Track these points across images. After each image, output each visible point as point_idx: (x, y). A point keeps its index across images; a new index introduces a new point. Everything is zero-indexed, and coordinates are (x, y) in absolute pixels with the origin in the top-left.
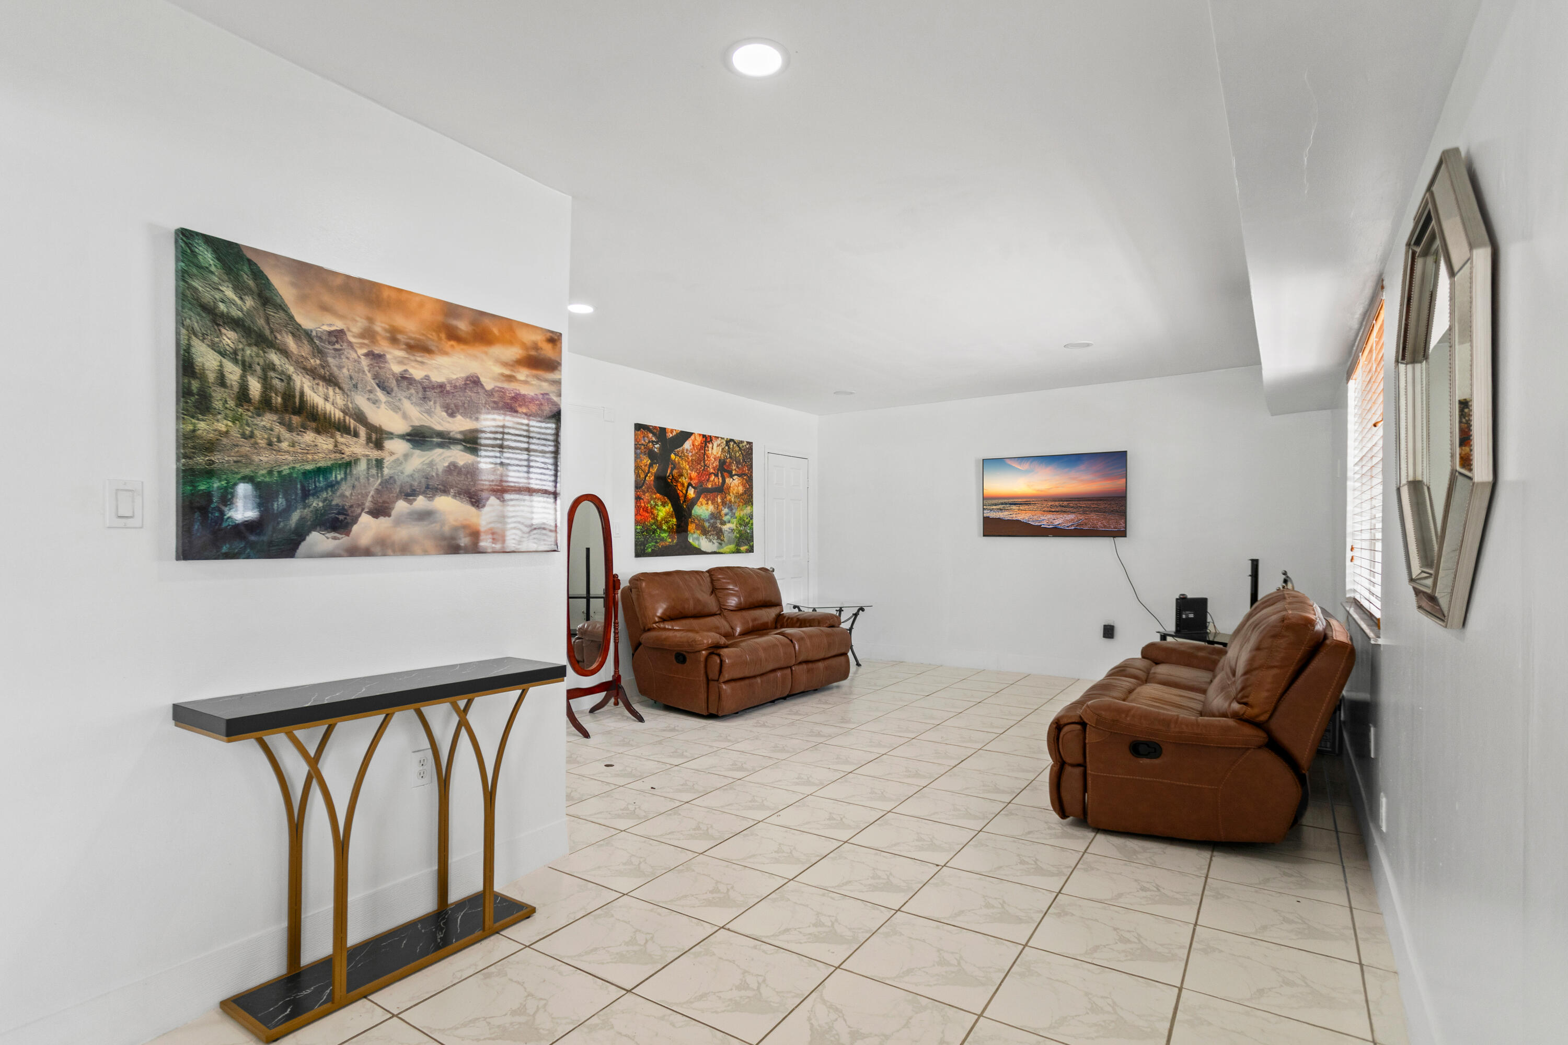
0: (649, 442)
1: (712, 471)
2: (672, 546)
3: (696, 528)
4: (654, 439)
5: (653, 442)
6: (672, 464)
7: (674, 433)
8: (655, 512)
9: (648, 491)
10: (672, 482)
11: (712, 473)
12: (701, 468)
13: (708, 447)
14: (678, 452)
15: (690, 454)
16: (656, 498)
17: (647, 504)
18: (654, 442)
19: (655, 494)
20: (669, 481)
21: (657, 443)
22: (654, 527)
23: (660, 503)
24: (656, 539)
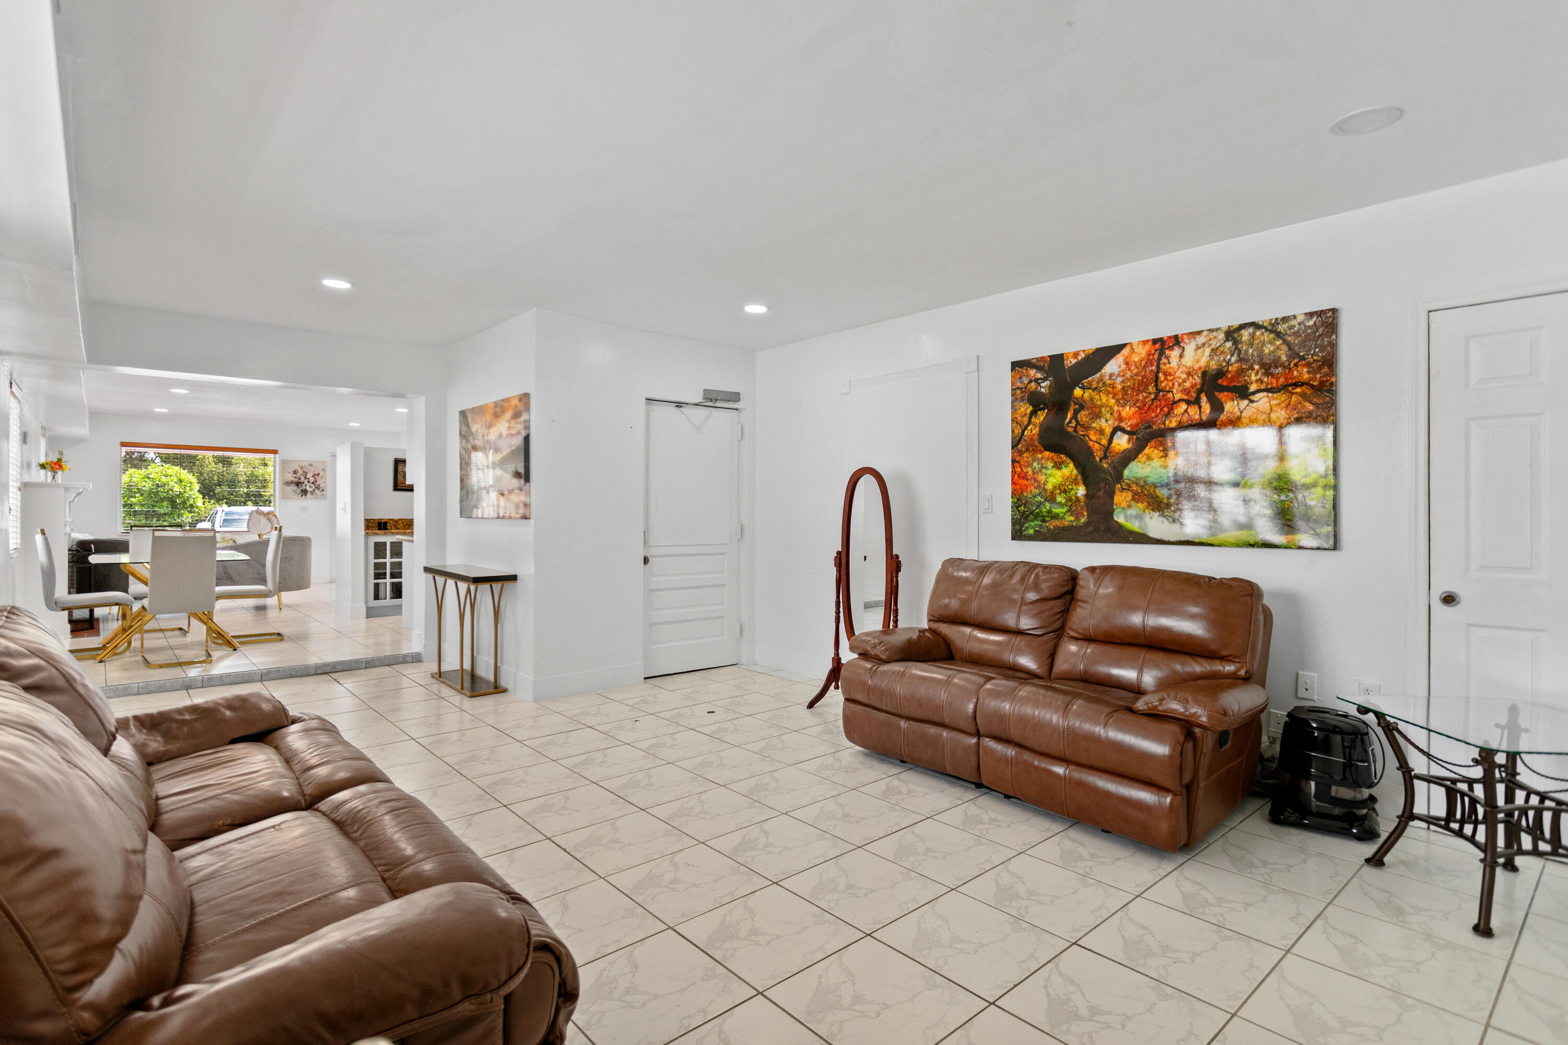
0: (1031, 381)
1: (1178, 396)
2: (1076, 527)
3: (1133, 499)
4: (1039, 375)
5: (1036, 380)
6: (1075, 404)
7: (1082, 355)
8: (1042, 478)
9: (1027, 450)
10: (1075, 430)
11: (1180, 400)
12: (1145, 398)
13: (1167, 358)
14: (1090, 383)
15: (1120, 379)
16: (1042, 458)
17: (1026, 467)
18: (1041, 379)
19: (1041, 452)
20: (1070, 430)
21: (1045, 379)
22: (1039, 499)
23: (1050, 464)
24: (1044, 516)
